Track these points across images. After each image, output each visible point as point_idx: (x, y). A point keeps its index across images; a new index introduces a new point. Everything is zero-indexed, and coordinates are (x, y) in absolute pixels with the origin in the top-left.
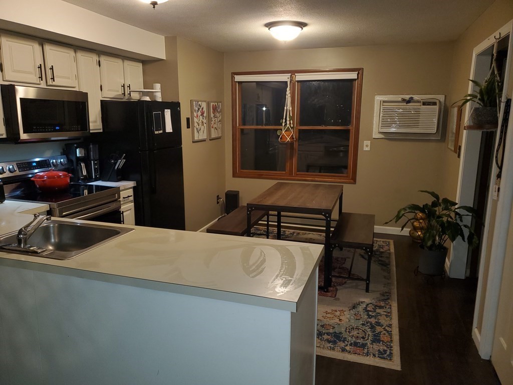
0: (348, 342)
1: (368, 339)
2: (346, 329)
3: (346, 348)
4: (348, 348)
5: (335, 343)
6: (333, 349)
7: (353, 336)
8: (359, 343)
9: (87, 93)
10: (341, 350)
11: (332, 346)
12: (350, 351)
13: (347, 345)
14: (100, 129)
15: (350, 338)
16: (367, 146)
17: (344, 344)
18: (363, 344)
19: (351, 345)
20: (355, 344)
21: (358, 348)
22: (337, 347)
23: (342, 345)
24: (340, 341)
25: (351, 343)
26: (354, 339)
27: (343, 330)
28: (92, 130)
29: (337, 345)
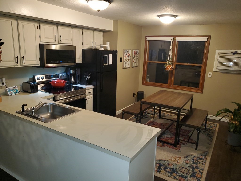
0: (178, 174)
1: (189, 174)
2: (179, 167)
3: (176, 177)
4: (177, 177)
5: (171, 173)
6: (170, 176)
7: (182, 171)
8: (184, 176)
9: (75, 47)
10: (173, 178)
11: (170, 175)
12: (178, 179)
13: (177, 176)
14: (81, 62)
15: (180, 172)
16: (210, 75)
17: (176, 175)
18: (186, 176)
19: (179, 176)
20: (182, 176)
21: (182, 178)
22: (172, 176)
23: (175, 175)
24: (174, 173)
25: (180, 175)
26: (182, 173)
27: (178, 167)
28: (77, 62)
29: (172, 175)
